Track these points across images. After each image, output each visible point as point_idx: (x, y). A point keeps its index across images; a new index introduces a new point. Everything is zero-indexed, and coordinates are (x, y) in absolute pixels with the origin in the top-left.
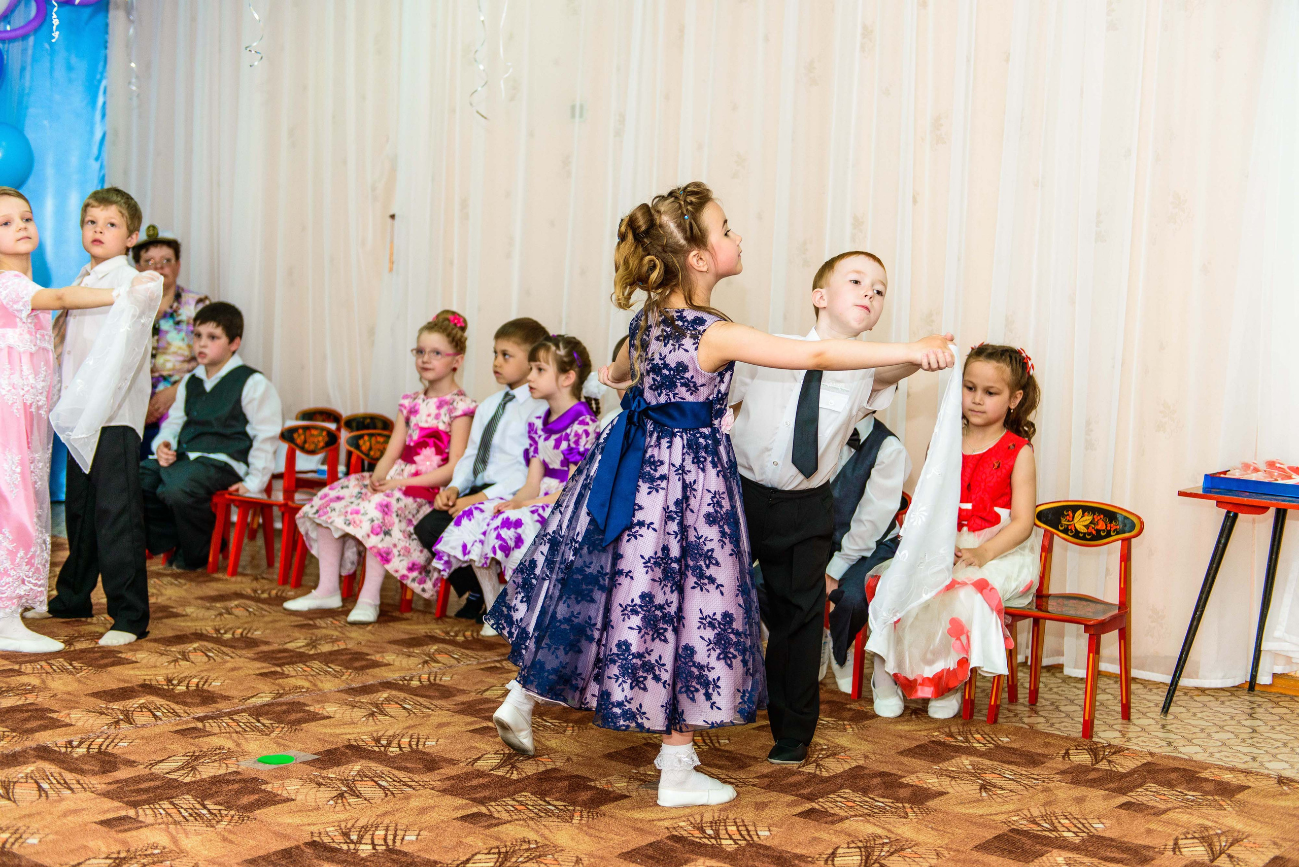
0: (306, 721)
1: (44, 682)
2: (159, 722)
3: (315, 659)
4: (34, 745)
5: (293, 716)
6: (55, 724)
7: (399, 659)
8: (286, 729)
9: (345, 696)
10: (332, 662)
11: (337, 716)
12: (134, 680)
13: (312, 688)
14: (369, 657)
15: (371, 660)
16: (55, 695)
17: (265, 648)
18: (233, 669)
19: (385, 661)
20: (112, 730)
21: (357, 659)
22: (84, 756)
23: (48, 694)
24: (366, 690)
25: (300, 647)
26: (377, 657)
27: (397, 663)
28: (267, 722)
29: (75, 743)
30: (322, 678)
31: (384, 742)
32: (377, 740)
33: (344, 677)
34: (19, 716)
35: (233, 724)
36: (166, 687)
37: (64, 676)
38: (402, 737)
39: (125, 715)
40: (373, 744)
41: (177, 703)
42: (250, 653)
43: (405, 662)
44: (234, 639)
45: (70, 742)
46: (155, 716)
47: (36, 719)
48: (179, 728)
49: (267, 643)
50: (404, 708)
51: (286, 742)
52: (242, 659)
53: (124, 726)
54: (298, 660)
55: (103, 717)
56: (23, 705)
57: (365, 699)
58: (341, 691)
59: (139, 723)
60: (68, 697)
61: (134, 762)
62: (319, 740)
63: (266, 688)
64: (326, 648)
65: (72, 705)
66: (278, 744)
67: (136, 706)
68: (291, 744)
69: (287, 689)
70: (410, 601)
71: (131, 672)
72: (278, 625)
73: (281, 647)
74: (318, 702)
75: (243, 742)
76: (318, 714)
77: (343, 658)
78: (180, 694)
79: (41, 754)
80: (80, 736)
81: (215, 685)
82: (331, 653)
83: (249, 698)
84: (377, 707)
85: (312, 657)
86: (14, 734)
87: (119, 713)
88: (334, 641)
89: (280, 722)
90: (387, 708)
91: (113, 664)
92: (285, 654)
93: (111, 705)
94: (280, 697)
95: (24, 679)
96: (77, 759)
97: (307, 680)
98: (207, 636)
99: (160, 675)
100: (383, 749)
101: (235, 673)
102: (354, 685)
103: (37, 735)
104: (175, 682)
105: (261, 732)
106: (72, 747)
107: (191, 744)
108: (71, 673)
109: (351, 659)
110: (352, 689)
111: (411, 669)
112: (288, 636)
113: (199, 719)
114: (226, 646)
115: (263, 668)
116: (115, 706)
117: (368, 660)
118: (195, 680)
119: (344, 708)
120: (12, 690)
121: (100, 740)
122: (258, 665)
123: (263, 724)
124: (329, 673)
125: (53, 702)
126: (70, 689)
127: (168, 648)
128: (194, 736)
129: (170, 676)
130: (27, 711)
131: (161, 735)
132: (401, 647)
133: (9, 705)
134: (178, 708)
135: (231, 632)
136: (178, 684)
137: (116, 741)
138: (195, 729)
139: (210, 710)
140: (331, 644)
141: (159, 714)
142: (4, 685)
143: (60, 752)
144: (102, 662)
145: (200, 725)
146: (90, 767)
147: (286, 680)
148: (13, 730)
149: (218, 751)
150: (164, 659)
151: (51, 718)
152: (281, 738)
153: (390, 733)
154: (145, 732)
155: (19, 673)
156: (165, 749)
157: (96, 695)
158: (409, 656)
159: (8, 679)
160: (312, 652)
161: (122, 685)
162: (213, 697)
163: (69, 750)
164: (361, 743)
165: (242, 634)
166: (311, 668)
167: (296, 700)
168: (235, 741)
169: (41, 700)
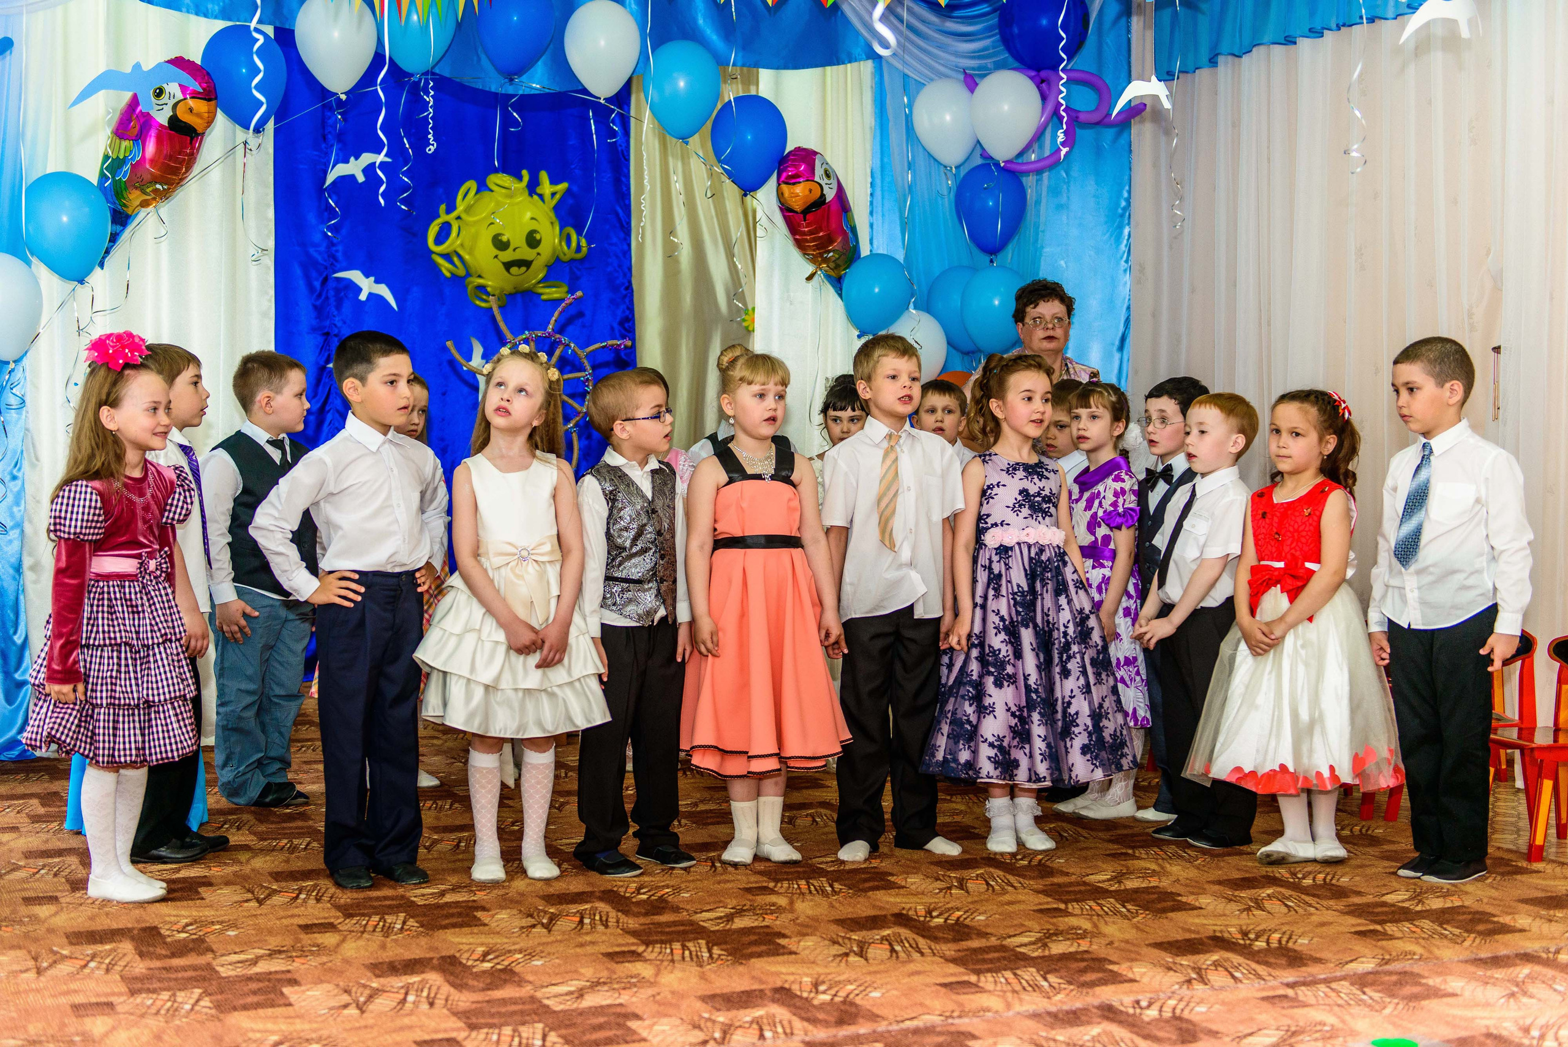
0: (1427, 997)
1: (1095, 926)
2: (1240, 985)
3: (1424, 918)
4: (1096, 1002)
5: (1408, 990)
6: (1115, 979)
7: (1538, 922)
8: (1401, 1006)
9: (1471, 968)
10: (1448, 922)
11: (1467, 994)
12: (1202, 930)
13: (1426, 955)
14: (1495, 919)
15: (1498, 922)
16: (1111, 943)
17: (1357, 900)
18: (1323, 924)
19: (1518, 926)
20: (1185, 991)
21: (1480, 921)
22: (1156, 1020)
23: (1104, 941)
24: (1496, 961)
25: (1403, 901)
26: (1506, 919)
27: (1535, 929)
28: (1377, 996)
29: (1144, 1004)
30: (1438, 943)
31: (1535, 1033)
32: (1526, 1030)
33: (1467, 944)
34: (1075, 965)
35: (1333, 994)
36: (1242, 942)
37: (1119, 920)
38: (1559, 1028)
39: (1198, 973)
40: (1520, 1034)
41: (1258, 962)
42: (1340, 905)
43: (1546, 928)
44: (1315, 886)
45: (1138, 1002)
46: (1233, 977)
47: (1093, 970)
48: (1265, 994)
49: (1359, 893)
50: (1555, 990)
51: (1404, 1023)
52: (1330, 912)
53: (1199, 987)
54: (1402, 917)
55: (1171, 973)
56: (1077, 952)
57: (1499, 974)
58: (1466, 962)
59: (1217, 985)
60: (1128, 946)
61: (1217, 1033)
62: (1447, 1023)
63: (1367, 951)
64: (1436, 904)
65: (1133, 956)
66: (1394, 1024)
67: (1209, 962)
68: (1410, 1026)
69: (1394, 954)
70: (1541, 848)
71: (1197, 921)
72: (1368, 871)
73: (1377, 899)
74: (1440, 974)
75: (1347, 1018)
76: (1440, 990)
77: (1461, 918)
78: (1259, 951)
79: (1106, 1014)
80: (1149, 995)
81: (1302, 943)
82: (1444, 911)
83: (1347, 963)
84: (1517, 985)
85: (1422, 915)
86: (1072, 987)
87: (1190, 971)
88: (1447, 895)
89: (1393, 996)
90: (1532, 989)
91: (1173, 909)
92: (1385, 909)
93: (1178, 960)
94: (1386, 963)
95: (1073, 921)
96: (1149, 1023)
97: (1418, 943)
98: (1280, 880)
99: (1232, 926)
100: (1535, 1042)
101: (1324, 929)
102: (1483, 955)
103: (1098, 990)
104: (1252, 936)
105: (1370, 1006)
106: (1141, 1008)
107: (1284, 1016)
108: (1125, 917)
109: (1471, 920)
110: (1480, 960)
111: (1553, 938)
112: (1384, 885)
113: (1289, 985)
114: (1308, 894)
115: (1359, 925)
116: (1184, 961)
117: (1494, 922)
118: (1276, 936)
119: (1473, 984)
120: (1061, 933)
121: (1172, 1002)
122: (1352, 920)
123: (1371, 998)
124: (1446, 937)
125: (1111, 951)
126: (1127, 936)
127: (1236, 893)
128: (1286, 1005)
129: (1244, 928)
130: (1083, 960)
131: (1246, 1000)
132: (1536, 909)
133: (1061, 951)
134: (1261, 970)
135: (1311, 876)
136: (1257, 939)
137: (1192, 1005)
138: (1286, 997)
139: (1299, 974)
140: (1441, 899)
141: (1237, 974)
142: (1051, 927)
143: (1127, 1014)
144: (1159, 906)
145: (1290, 992)
146: (1166, 1035)
147: (1390, 942)
148: (1070, 983)
149: (1318, 1028)
150: (1233, 907)
151: (1111, 971)
152: (1397, 1016)
153: (1542, 1021)
154: (1223, 995)
155: (1066, 913)
156: (1252, 1019)
157: (1159, 945)
158: (1550, 921)
159: (1055, 920)
160: (1419, 908)
161: (1188, 936)
162: (1301, 959)
163: (1138, 1011)
164: (1505, 1033)
165: (1324, 879)
166: (1422, 929)
167: (1408, 969)
168: (1339, 1017)
169: (1096, 947)
